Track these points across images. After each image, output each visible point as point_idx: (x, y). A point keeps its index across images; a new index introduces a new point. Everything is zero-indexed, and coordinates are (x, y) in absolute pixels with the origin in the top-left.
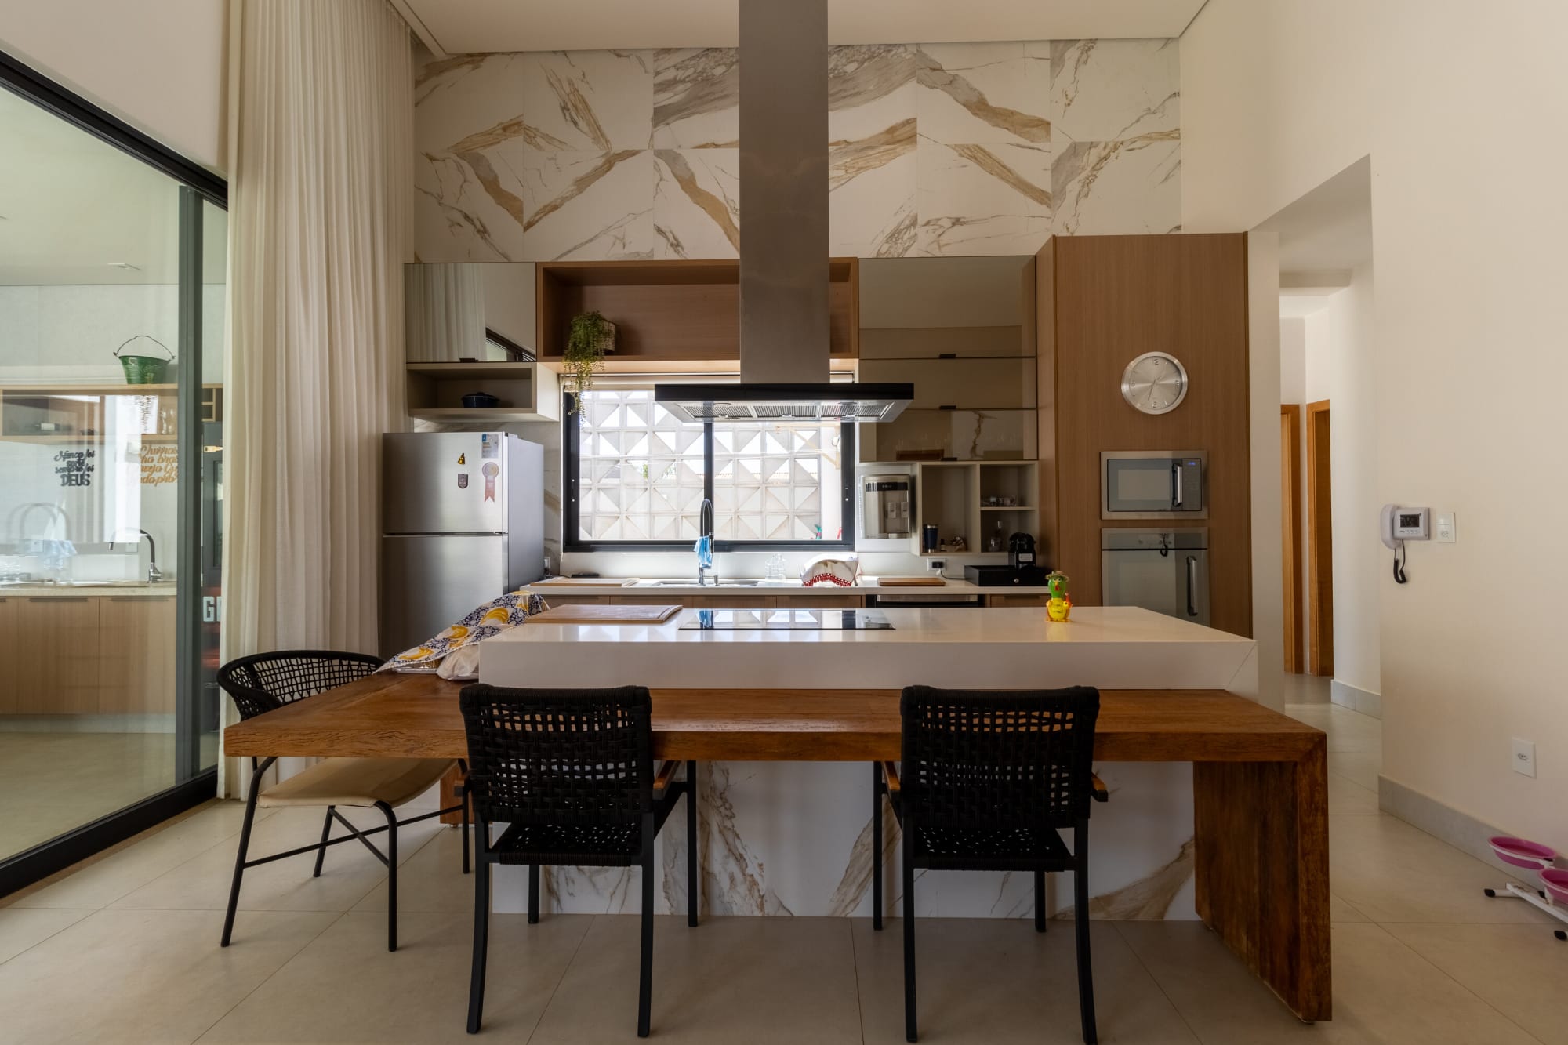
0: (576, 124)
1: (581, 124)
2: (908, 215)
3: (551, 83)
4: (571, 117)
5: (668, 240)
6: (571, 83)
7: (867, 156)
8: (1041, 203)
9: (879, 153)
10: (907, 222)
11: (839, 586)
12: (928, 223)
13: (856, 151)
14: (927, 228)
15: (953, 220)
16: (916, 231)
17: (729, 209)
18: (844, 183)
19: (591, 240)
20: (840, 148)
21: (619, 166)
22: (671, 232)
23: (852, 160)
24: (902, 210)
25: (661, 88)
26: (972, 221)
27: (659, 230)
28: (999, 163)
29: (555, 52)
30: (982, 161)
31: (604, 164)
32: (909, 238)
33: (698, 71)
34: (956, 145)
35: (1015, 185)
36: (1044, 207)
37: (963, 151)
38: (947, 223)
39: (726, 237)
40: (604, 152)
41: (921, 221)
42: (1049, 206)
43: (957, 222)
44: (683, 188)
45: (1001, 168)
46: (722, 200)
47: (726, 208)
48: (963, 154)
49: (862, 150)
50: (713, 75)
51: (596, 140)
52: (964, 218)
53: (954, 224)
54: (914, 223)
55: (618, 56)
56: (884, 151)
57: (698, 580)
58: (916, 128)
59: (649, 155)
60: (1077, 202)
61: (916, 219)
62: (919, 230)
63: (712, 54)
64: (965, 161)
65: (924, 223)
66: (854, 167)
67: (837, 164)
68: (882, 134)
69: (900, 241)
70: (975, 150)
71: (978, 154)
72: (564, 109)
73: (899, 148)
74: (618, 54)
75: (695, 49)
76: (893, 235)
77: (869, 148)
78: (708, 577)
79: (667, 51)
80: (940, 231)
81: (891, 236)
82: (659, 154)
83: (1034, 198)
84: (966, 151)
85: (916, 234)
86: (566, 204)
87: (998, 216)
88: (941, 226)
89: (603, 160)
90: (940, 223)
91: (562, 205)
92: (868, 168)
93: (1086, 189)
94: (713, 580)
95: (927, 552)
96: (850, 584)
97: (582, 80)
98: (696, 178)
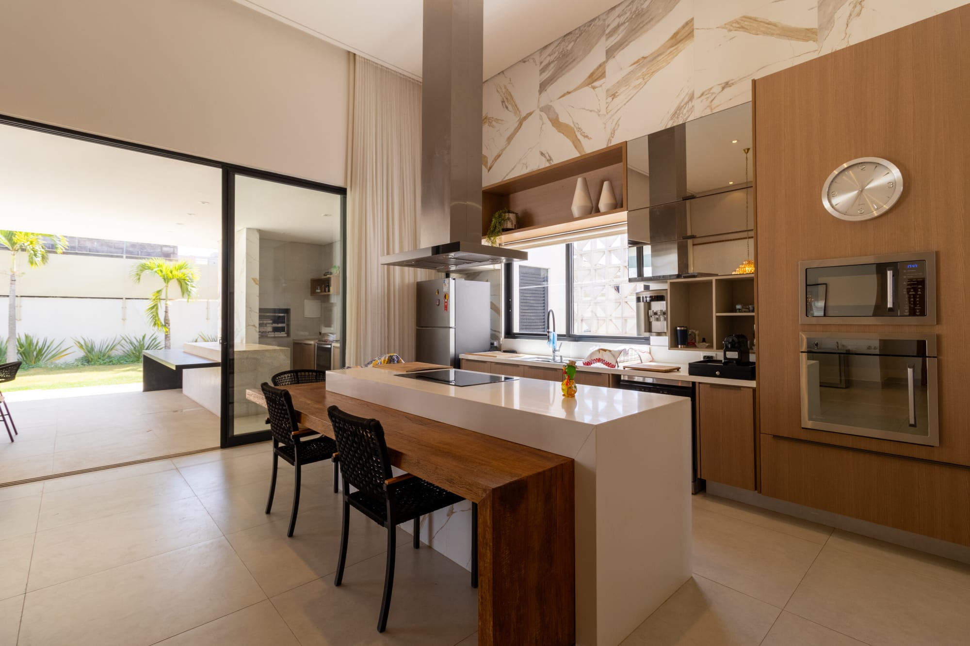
0: (507, 108)
1: (510, 107)
2: (687, 94)
3: (498, 91)
4: (506, 105)
5: (546, 158)
6: (505, 87)
7: (658, 61)
8: (807, 41)
9: (666, 56)
10: (686, 99)
11: (607, 367)
12: (702, 95)
13: (650, 61)
14: (703, 98)
15: (723, 85)
16: (693, 103)
17: (575, 129)
18: (642, 87)
19: (513, 169)
20: (640, 64)
21: (524, 123)
22: (548, 153)
23: (647, 69)
24: (682, 91)
25: (542, 71)
26: (740, 80)
27: (542, 154)
28: (764, 22)
29: (499, 74)
30: (749, 28)
31: (518, 125)
32: (687, 111)
33: (560, 51)
34: (725, 24)
35: (779, 35)
36: (811, 42)
37: (732, 26)
38: (718, 89)
39: (574, 147)
40: (518, 118)
41: (697, 95)
42: (815, 40)
43: (727, 85)
44: (553, 125)
45: (766, 25)
46: (572, 125)
47: (574, 129)
48: (731, 28)
49: (653, 59)
50: (568, 50)
51: (515, 113)
52: (732, 80)
53: (723, 88)
54: (691, 99)
55: (524, 62)
56: (669, 54)
57: (552, 358)
58: (693, 25)
59: (538, 112)
60: (847, 25)
61: (693, 94)
62: (696, 102)
63: (566, 38)
64: (733, 33)
65: (699, 95)
66: (648, 74)
67: (637, 76)
68: (668, 41)
69: (681, 115)
70: (742, 20)
71: (746, 23)
72: (503, 102)
73: (680, 46)
74: (523, 61)
75: (557, 40)
76: (676, 112)
77: (659, 55)
78: (557, 356)
79: (545, 47)
80: (713, 96)
81: (674, 115)
82: (542, 110)
83: (798, 39)
84: (734, 25)
85: (693, 106)
86: (504, 152)
87: (764, 67)
88: (712, 94)
89: (518, 123)
90: (712, 91)
91: (502, 153)
92: (658, 70)
93: (858, 8)
94: (560, 358)
95: (678, 347)
96: (615, 366)
97: (510, 83)
98: (559, 117)
